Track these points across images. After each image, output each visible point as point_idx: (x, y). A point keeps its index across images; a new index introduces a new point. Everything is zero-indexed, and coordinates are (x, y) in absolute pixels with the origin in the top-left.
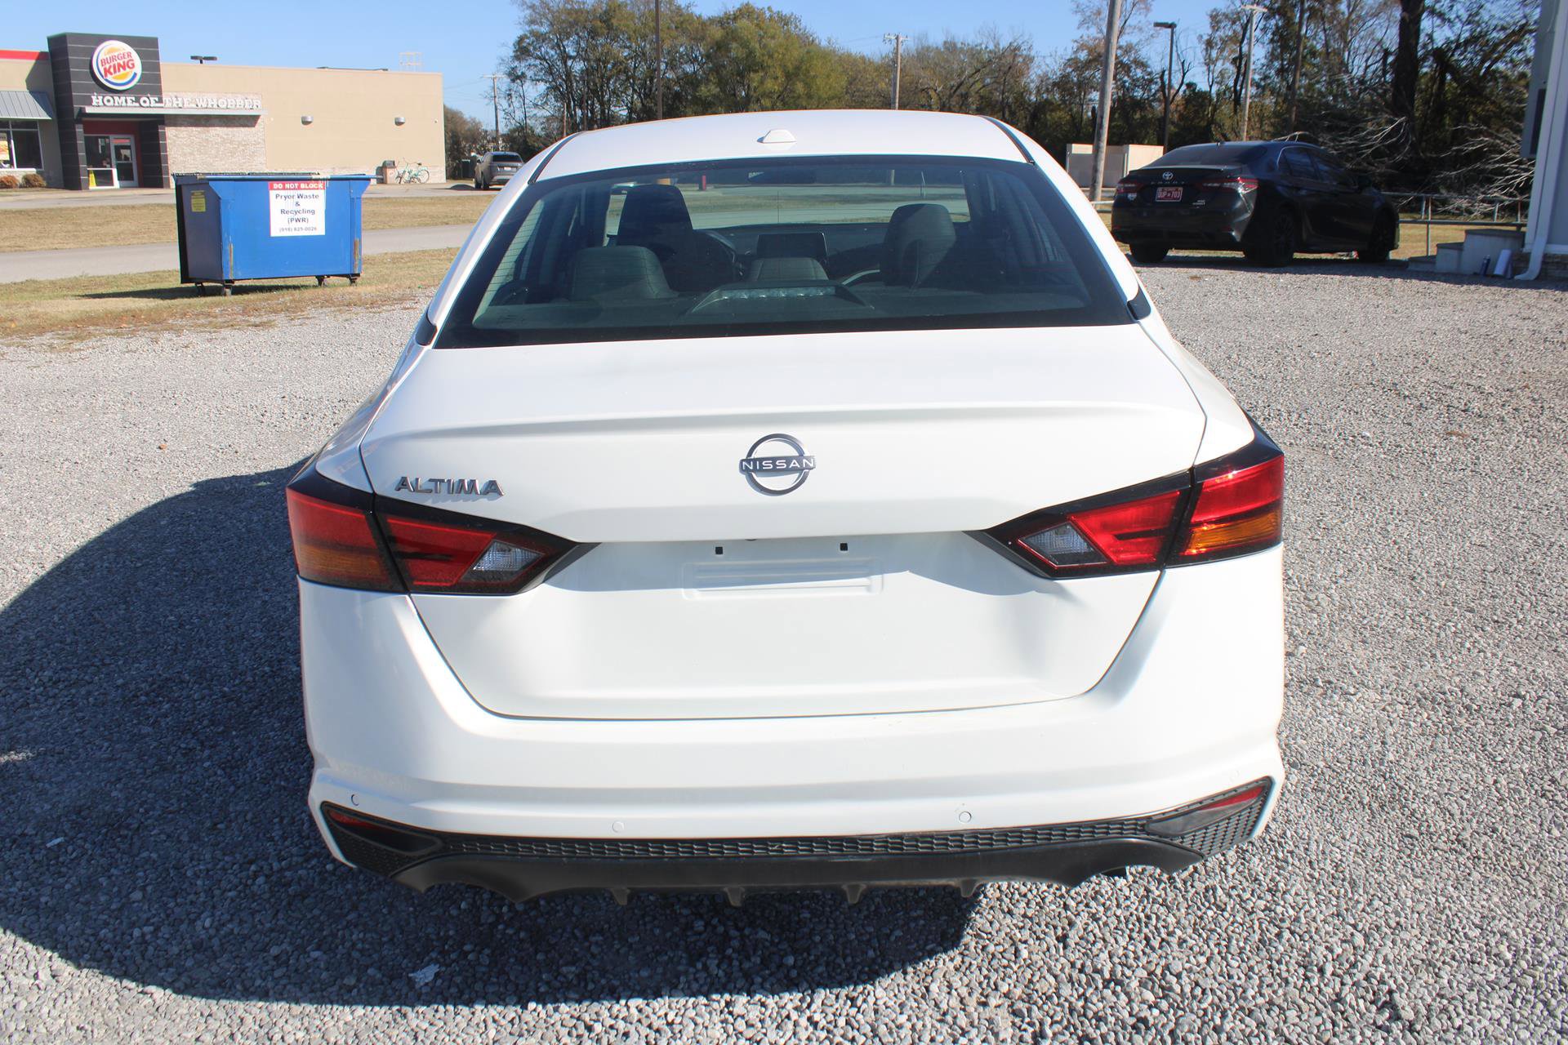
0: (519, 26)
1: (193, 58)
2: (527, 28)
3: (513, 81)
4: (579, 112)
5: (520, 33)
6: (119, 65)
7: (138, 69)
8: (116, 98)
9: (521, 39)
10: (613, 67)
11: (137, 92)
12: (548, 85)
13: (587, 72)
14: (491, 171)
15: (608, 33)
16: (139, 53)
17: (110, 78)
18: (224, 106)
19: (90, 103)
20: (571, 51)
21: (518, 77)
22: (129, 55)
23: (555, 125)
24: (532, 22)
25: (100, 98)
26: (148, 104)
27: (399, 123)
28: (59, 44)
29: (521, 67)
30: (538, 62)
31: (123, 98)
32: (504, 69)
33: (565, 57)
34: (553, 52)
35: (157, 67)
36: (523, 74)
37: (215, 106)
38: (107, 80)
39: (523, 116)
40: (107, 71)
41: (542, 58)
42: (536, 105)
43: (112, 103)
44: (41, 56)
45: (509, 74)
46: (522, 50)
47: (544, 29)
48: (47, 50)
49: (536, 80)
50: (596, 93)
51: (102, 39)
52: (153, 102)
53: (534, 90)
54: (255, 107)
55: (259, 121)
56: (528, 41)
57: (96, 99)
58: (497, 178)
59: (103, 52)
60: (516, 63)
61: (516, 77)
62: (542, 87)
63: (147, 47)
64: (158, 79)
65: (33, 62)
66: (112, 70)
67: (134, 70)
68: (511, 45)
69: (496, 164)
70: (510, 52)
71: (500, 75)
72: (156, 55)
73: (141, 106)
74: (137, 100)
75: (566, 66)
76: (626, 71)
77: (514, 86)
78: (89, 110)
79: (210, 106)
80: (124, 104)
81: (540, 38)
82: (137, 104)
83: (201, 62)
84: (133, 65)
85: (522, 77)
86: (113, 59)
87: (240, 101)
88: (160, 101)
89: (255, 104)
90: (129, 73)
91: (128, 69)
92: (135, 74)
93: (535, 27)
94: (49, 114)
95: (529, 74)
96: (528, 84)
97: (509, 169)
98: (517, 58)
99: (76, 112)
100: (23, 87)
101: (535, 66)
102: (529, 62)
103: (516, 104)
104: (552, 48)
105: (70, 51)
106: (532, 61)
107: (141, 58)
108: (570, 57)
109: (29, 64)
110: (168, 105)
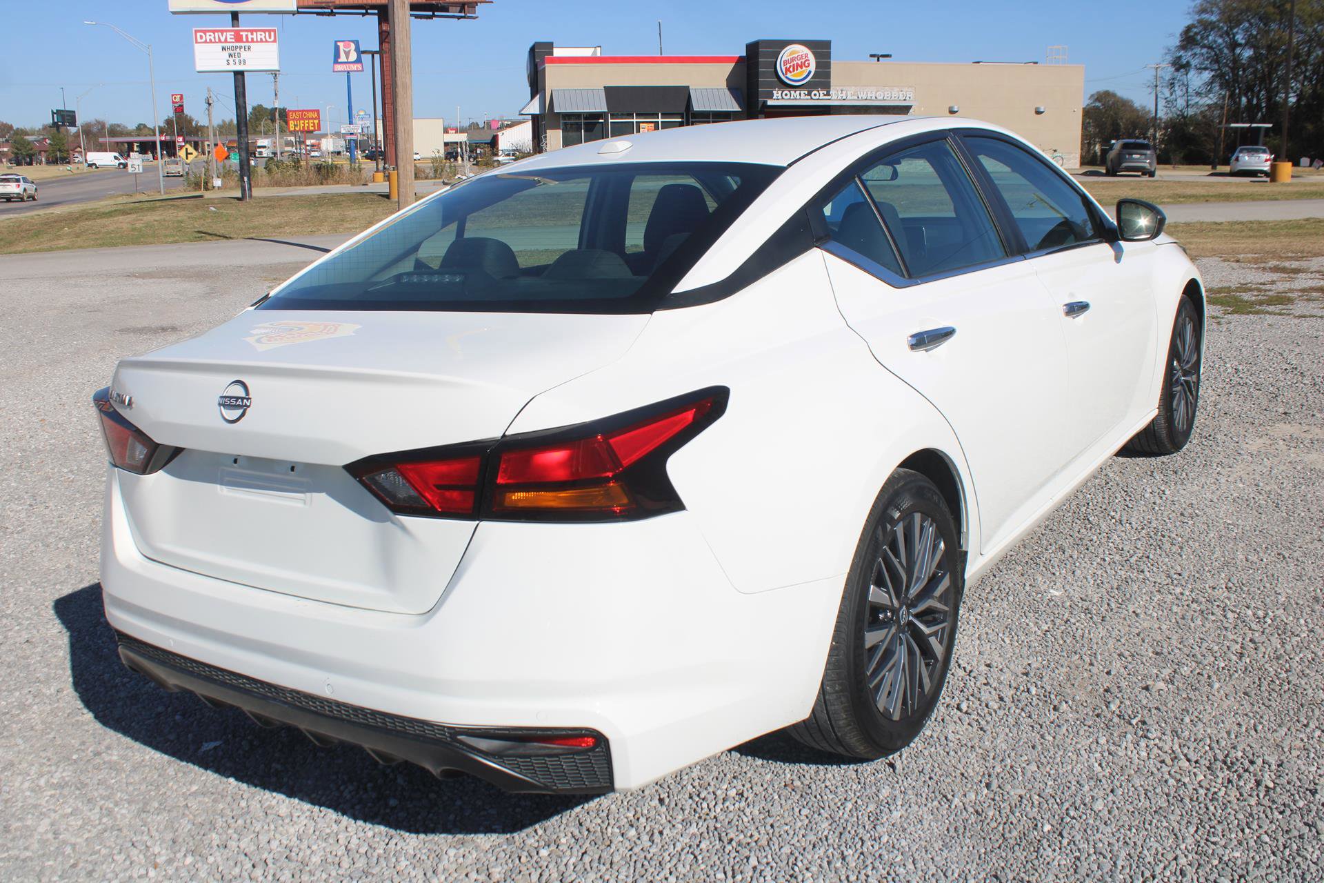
0: (1188, 17)
1: (872, 56)
2: (1197, 17)
3: (1177, 70)
4: (1244, 100)
5: (1189, 22)
6: (798, 65)
7: (813, 68)
8: (792, 92)
9: (1189, 29)
10: (1283, 53)
11: (810, 87)
12: (1213, 73)
13: (1256, 59)
14: (1120, 158)
15: (1281, 19)
16: (813, 53)
17: (789, 75)
18: (882, 98)
19: (771, 97)
20: (1240, 38)
21: (1182, 66)
22: (806, 55)
23: (1217, 113)
24: (1203, 11)
25: (780, 92)
26: (817, 97)
27: (1038, 112)
28: (753, 48)
29: (1186, 56)
30: (1204, 51)
31: (798, 92)
32: (1169, 58)
33: (1234, 45)
34: (1220, 41)
35: (828, 65)
36: (1188, 63)
37: (874, 98)
38: (787, 78)
39: (1185, 104)
40: (788, 70)
41: (1210, 47)
42: (1198, 94)
43: (788, 97)
44: (740, 59)
45: (1174, 64)
46: (1189, 39)
47: (1214, 18)
48: (745, 54)
49: (1201, 69)
50: (1265, 79)
51: (785, 43)
52: (822, 95)
53: (1198, 79)
54: (908, 98)
55: (911, 110)
56: (1195, 30)
57: (777, 93)
58: (1125, 165)
59: (786, 54)
60: (1182, 53)
61: (1180, 66)
62: (1207, 75)
63: (821, 49)
64: (828, 75)
65: (733, 65)
66: (791, 69)
67: (809, 69)
68: (1178, 35)
69: (1125, 151)
70: (1176, 41)
71: (1164, 65)
72: (828, 55)
73: (812, 98)
74: (809, 94)
75: (1234, 54)
76: (1297, 56)
77: (1178, 75)
78: (770, 102)
79: (869, 98)
80: (798, 97)
81: (1207, 26)
82: (809, 97)
83: (878, 60)
84: (809, 64)
85: (1187, 66)
86: (793, 60)
87: (895, 93)
88: (828, 94)
89: (908, 96)
90: (805, 71)
91: (804, 68)
92: (810, 72)
93: (1205, 16)
94: (740, 107)
95: (1194, 62)
96: (1192, 73)
97: (1138, 156)
98: (1183, 47)
99: (760, 105)
100: (723, 85)
101: (1202, 54)
102: (1195, 51)
103: (1179, 93)
104: (1221, 36)
105: (760, 54)
106: (1198, 50)
107: (816, 58)
108: (1240, 45)
109: (730, 67)
110: (834, 97)
